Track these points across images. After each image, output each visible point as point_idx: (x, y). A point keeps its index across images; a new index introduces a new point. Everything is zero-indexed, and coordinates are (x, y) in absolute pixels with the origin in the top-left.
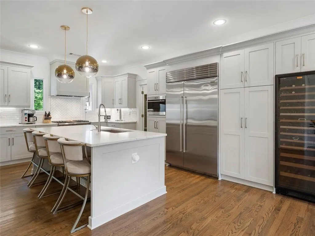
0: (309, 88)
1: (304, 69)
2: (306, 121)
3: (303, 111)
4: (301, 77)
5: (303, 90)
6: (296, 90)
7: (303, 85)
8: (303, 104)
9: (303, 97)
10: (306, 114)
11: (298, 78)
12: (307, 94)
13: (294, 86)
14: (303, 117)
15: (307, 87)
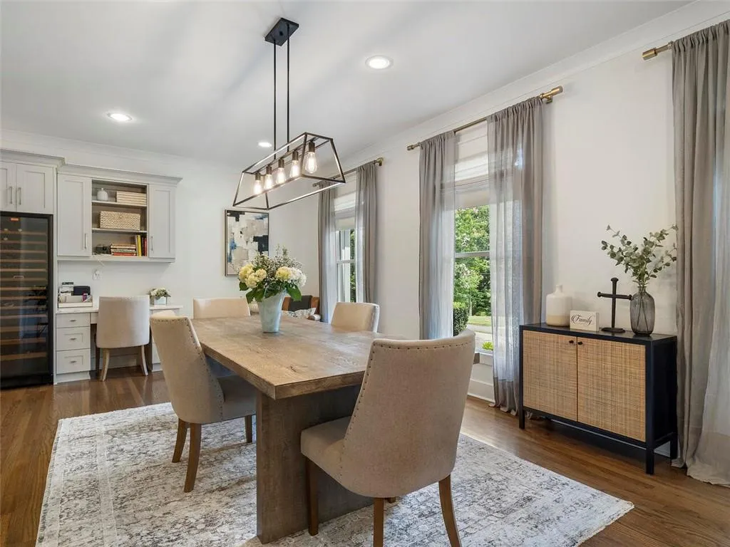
0: (27, 235)
1: (20, 210)
2: (22, 278)
3: (18, 265)
4: (17, 219)
5: (19, 237)
6: (10, 237)
7: (20, 230)
8: (17, 256)
9: (18, 247)
10: (21, 270)
11: (12, 219)
12: (23, 242)
13: (6, 230)
14: (18, 273)
15: (23, 233)
